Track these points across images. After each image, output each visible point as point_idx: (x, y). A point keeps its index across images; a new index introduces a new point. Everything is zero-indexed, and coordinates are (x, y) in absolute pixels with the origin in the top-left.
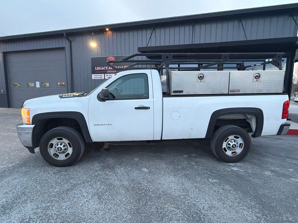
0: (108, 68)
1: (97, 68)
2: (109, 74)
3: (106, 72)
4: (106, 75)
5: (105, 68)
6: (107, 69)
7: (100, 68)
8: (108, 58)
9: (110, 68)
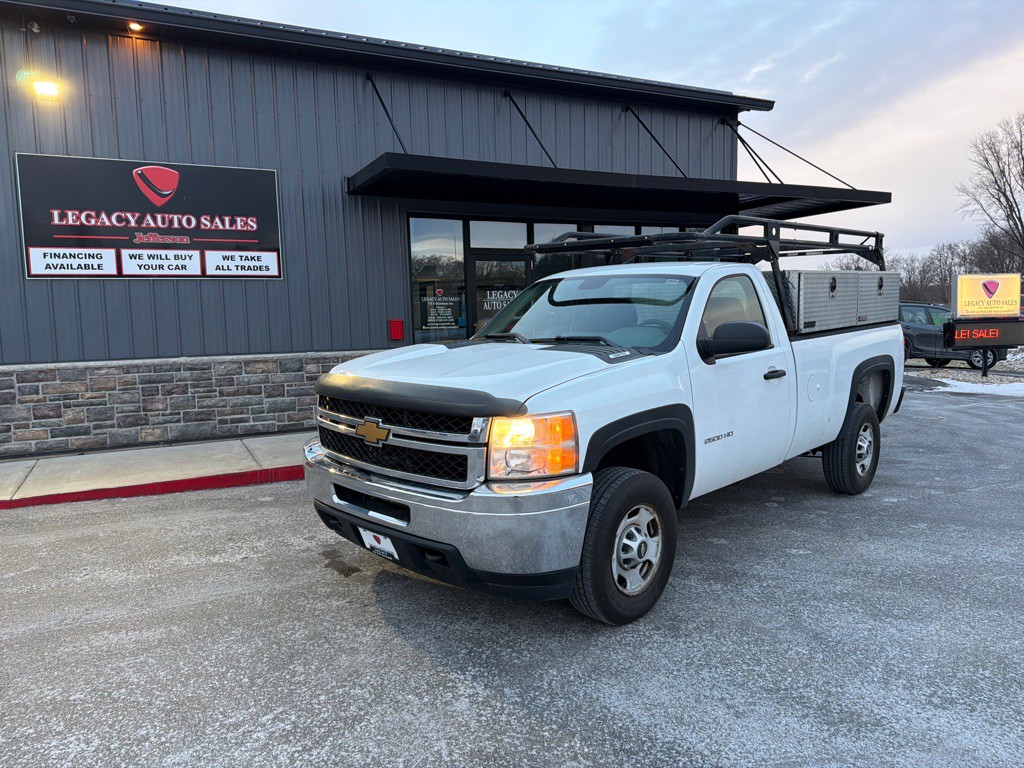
0: (140, 221)
1: (63, 216)
2: (145, 252)
3: (131, 240)
4: (125, 253)
5: (119, 219)
6: (133, 224)
7: (88, 217)
8: (139, 170)
9: (155, 220)
